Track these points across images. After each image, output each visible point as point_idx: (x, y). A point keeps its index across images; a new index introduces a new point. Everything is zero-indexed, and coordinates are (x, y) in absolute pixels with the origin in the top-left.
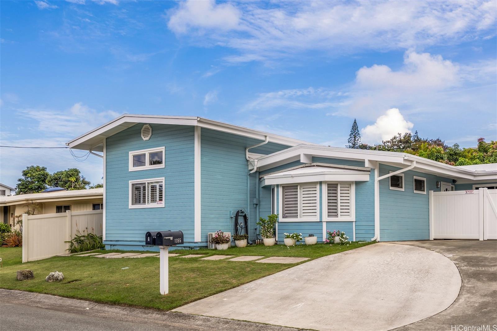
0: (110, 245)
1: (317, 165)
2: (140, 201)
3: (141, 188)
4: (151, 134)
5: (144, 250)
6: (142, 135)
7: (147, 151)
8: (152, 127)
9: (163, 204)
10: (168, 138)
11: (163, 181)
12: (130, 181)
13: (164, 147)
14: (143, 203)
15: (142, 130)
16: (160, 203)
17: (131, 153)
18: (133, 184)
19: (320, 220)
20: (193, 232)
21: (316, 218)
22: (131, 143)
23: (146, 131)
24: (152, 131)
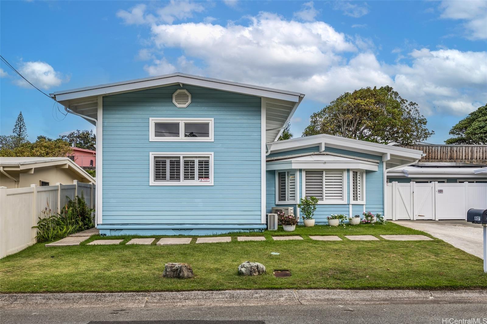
0: (109, 230)
1: (327, 153)
2: (165, 177)
3: (165, 162)
4: (190, 101)
5: (176, 234)
6: (174, 101)
7: (182, 120)
8: (191, 94)
9: (211, 181)
10: (219, 110)
11: (210, 156)
12: (151, 153)
13: (213, 119)
14: (170, 179)
15: (174, 95)
16: (206, 180)
17: (152, 120)
18: (155, 157)
19: (347, 202)
20: (258, 213)
21: (343, 201)
22: (152, 107)
23: (182, 97)
24: (192, 98)
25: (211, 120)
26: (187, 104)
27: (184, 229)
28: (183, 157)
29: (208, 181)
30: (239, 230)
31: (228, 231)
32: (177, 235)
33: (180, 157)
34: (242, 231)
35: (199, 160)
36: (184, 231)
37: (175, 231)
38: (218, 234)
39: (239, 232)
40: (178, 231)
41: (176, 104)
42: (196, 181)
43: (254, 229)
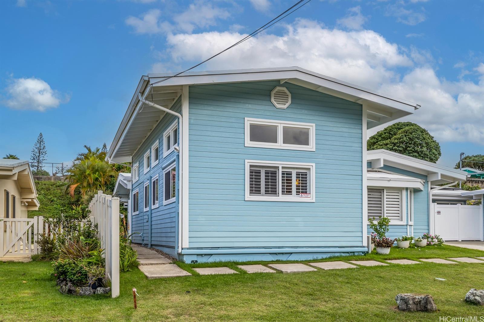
0: (196, 256)
2: (260, 191)
3: (260, 173)
4: (290, 102)
5: (273, 260)
6: (273, 100)
7: (281, 123)
8: (291, 93)
9: (311, 197)
10: (320, 115)
11: (311, 167)
12: (246, 161)
13: (314, 125)
14: (265, 193)
15: (273, 93)
16: (306, 196)
17: (248, 121)
18: (251, 166)
19: (406, 224)
20: (360, 234)
21: (402, 222)
22: (247, 105)
23: (281, 96)
24: (292, 98)
25: (312, 126)
26: (287, 105)
27: (282, 253)
28: (282, 167)
29: (309, 196)
30: (340, 253)
31: (328, 255)
32: (275, 260)
33: (279, 167)
34: (343, 255)
35: (296, 172)
36: (282, 255)
37: (272, 255)
38: (318, 259)
39: (339, 256)
40: (275, 255)
41: (275, 103)
42: (294, 196)
43: (354, 252)
